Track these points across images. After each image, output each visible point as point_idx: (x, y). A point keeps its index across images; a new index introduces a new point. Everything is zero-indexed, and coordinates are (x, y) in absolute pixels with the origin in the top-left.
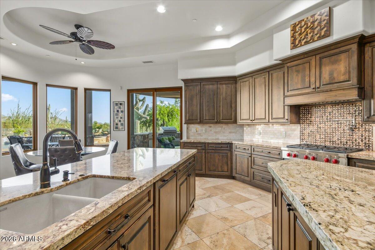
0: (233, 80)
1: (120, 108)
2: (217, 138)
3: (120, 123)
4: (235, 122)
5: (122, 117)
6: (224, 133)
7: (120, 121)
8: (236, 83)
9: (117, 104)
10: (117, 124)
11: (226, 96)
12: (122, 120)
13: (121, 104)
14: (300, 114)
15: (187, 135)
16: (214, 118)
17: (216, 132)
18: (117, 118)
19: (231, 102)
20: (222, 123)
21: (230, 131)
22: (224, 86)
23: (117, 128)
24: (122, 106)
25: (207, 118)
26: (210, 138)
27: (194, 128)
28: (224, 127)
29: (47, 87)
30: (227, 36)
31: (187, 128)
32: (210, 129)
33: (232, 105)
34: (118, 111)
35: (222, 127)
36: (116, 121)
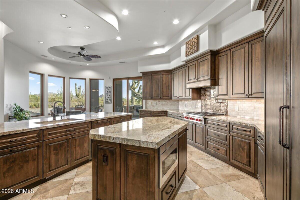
0: (170, 72)
1: (109, 90)
2: (163, 108)
3: (109, 99)
4: (171, 98)
5: (110, 95)
6: (167, 105)
7: (109, 98)
8: (172, 74)
9: (107, 88)
10: (107, 100)
11: (166, 82)
12: (110, 97)
13: (109, 88)
14: (201, 94)
15: (146, 106)
16: (159, 96)
17: (163, 105)
18: (107, 96)
19: (169, 86)
20: (164, 99)
21: (171, 104)
22: (165, 76)
23: (107, 102)
24: (110, 89)
25: (155, 96)
26: (159, 108)
27: (149, 102)
28: (167, 101)
29: (70, 79)
30: (163, 46)
31: (146, 102)
32: (159, 102)
33: (169, 88)
34: (108, 92)
35: (166, 102)
36: (107, 98)
